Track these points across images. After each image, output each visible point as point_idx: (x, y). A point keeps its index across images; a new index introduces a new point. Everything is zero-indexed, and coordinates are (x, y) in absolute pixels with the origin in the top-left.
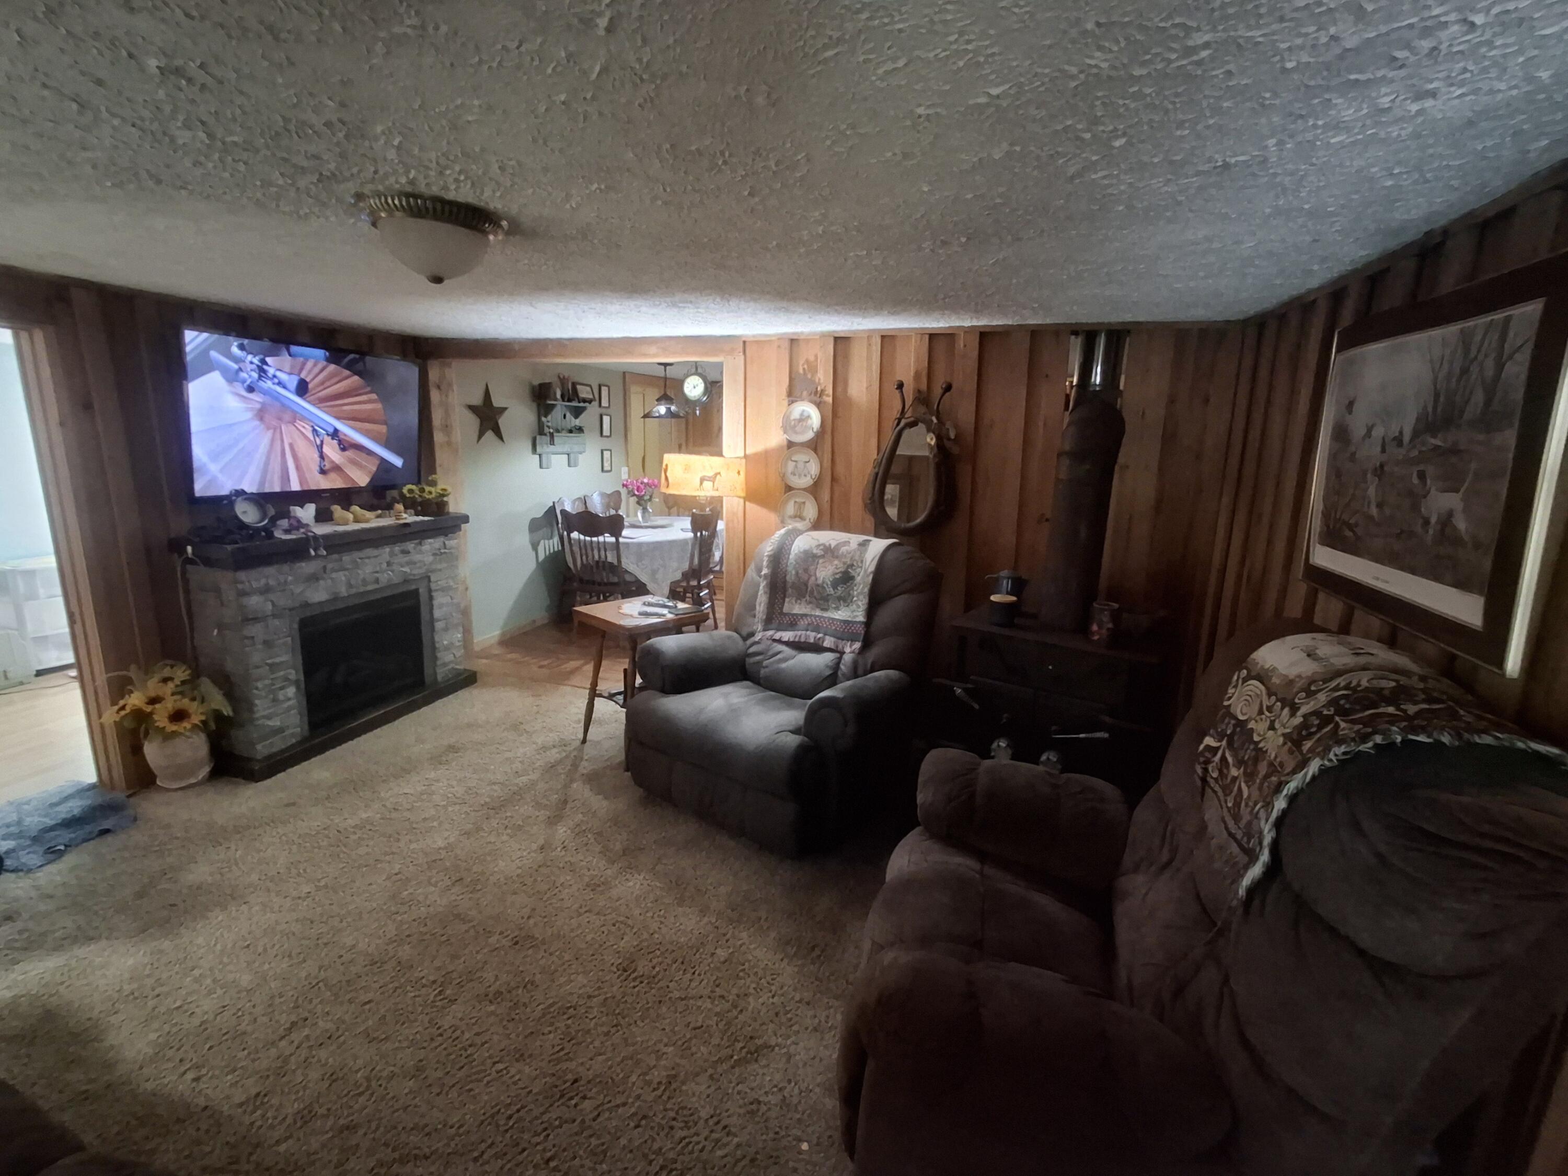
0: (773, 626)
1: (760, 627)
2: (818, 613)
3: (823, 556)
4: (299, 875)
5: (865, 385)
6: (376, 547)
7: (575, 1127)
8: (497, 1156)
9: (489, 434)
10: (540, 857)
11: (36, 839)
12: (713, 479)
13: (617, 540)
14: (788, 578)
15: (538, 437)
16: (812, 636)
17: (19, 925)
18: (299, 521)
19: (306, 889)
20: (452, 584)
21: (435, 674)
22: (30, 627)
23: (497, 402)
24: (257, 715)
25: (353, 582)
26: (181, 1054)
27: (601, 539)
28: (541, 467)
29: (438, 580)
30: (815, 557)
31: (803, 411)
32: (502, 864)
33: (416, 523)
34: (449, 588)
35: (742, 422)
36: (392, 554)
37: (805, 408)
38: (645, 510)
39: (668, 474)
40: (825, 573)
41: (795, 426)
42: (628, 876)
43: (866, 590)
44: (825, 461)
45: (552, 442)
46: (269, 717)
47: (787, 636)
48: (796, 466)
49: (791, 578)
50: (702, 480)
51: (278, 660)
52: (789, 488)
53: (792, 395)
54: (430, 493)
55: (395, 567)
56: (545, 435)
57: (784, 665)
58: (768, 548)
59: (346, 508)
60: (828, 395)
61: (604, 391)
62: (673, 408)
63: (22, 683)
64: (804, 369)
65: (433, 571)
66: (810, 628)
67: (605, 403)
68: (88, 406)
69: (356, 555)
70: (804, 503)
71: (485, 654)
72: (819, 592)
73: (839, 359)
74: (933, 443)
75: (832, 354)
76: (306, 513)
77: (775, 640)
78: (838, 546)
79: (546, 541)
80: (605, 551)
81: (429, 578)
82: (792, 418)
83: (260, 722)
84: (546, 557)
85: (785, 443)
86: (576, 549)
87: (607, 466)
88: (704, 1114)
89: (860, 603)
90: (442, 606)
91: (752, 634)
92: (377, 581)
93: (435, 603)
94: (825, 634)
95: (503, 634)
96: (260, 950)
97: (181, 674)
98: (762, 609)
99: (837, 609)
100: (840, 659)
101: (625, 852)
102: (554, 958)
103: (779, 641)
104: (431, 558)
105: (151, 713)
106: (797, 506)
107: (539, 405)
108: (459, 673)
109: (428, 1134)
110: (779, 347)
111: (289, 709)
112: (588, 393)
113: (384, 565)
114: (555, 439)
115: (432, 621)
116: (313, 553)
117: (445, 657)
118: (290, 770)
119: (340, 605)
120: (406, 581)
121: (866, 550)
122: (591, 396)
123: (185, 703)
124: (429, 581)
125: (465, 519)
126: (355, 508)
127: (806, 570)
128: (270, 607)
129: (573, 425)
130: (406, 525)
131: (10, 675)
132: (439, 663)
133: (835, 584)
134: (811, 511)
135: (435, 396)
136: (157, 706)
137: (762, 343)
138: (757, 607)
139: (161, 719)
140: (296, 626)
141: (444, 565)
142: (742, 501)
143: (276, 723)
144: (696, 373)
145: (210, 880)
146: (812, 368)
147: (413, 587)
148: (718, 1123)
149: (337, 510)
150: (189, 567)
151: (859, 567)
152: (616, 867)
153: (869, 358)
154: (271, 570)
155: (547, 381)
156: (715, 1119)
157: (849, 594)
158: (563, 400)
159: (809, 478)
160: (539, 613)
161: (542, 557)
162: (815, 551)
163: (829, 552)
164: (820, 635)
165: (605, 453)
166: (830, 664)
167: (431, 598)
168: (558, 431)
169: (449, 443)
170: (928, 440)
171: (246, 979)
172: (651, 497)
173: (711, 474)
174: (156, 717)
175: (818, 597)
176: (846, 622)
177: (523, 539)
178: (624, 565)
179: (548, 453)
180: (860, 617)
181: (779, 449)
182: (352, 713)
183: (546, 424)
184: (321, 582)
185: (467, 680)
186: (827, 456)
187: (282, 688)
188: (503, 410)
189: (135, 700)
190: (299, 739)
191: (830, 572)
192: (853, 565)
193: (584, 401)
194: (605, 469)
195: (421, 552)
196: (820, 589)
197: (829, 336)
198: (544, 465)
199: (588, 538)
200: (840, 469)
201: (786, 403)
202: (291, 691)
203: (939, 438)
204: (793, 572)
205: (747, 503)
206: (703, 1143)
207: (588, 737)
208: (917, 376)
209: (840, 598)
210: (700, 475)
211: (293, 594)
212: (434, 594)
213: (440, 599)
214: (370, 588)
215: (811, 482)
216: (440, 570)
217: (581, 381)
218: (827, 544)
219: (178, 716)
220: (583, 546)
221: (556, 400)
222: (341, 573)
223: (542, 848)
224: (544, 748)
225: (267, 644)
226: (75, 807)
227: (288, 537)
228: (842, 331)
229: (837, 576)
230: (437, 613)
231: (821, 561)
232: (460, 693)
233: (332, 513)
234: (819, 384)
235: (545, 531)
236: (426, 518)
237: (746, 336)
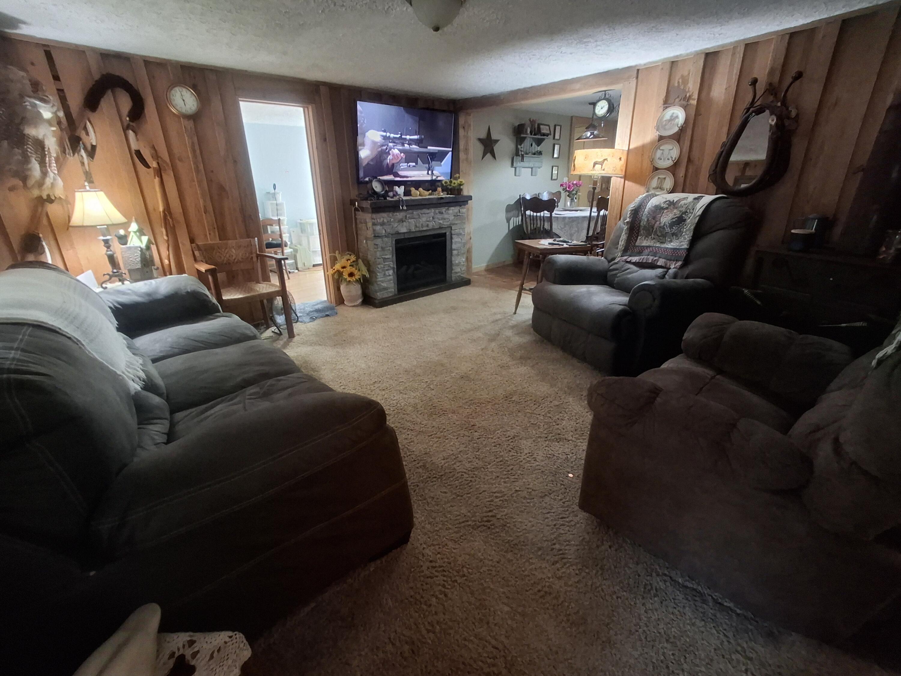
0: (628, 253)
1: (619, 254)
2: (658, 245)
3: (667, 208)
4: (386, 339)
5: (725, 87)
6: (428, 209)
7: (470, 438)
8: (437, 438)
9: (489, 155)
10: (481, 353)
11: (308, 314)
12: (601, 163)
13: (551, 214)
14: (641, 224)
15: (515, 157)
16: (651, 259)
17: (301, 337)
18: (397, 193)
19: (387, 344)
20: (461, 232)
21: (451, 277)
22: (311, 248)
23: (494, 137)
24: (378, 280)
25: (418, 225)
26: (340, 381)
27: (542, 214)
28: (515, 175)
29: (456, 229)
30: (663, 209)
31: (673, 113)
32: (463, 351)
33: (446, 198)
34: (461, 234)
35: (629, 126)
36: (435, 213)
37: (675, 111)
38: (572, 200)
39: (575, 163)
40: (666, 219)
41: (665, 125)
42: (520, 366)
43: (692, 227)
44: (685, 148)
45: (522, 160)
46: (382, 282)
47: (635, 259)
48: (663, 153)
49: (643, 223)
50: (595, 164)
51: (386, 257)
52: (656, 169)
53: (667, 103)
54: (455, 183)
55: (436, 220)
56: (519, 156)
57: (629, 276)
58: (632, 206)
59: (417, 189)
60: (694, 100)
61: (558, 128)
62: (596, 132)
63: (309, 269)
64: (679, 82)
65: (454, 224)
66: (650, 254)
67: (557, 137)
68: (325, 140)
69: (419, 211)
70: (665, 178)
71: (477, 274)
72: (661, 232)
73: (707, 70)
74: (773, 123)
75: (702, 67)
76: (400, 190)
77: (627, 262)
78: (679, 201)
79: (515, 219)
80: (544, 221)
81: (451, 227)
82: (665, 119)
83: (379, 283)
84: (514, 228)
85: (657, 138)
86: (528, 220)
87: (554, 177)
88: (526, 451)
89: (686, 237)
90: (456, 243)
91: (614, 259)
92: (428, 226)
93: (453, 241)
94: (660, 257)
95: (487, 266)
96: (369, 358)
97: (353, 258)
98: (623, 243)
99: (671, 241)
100: (667, 272)
101: (521, 358)
102: (477, 386)
103: (630, 262)
104: (453, 217)
105: (343, 272)
106: (660, 180)
107: (517, 138)
108: (463, 278)
109: (414, 424)
110: (662, 69)
111: (390, 280)
112: (546, 130)
113: (431, 218)
114: (525, 158)
115: (451, 249)
116: (401, 208)
117: (457, 269)
118: (389, 306)
119: (412, 236)
120: (440, 228)
121: (698, 202)
122: (548, 132)
123: (353, 270)
124: (451, 229)
125: (470, 198)
126: (421, 189)
127: (654, 218)
128: (384, 232)
129: (536, 150)
130: (442, 198)
131: (306, 264)
132: (453, 272)
133: (672, 225)
134: (669, 183)
135: (461, 132)
136: (345, 269)
137: (649, 69)
138: (620, 243)
139: (346, 276)
140: (394, 242)
141: (459, 222)
142: (623, 180)
143: (384, 285)
144: (604, 99)
145: (357, 335)
146: (685, 80)
147: (444, 232)
148: (532, 456)
149: (413, 189)
150: (357, 212)
151: (690, 213)
152: (514, 362)
153: (732, 65)
154: (385, 215)
155: (523, 123)
156: (530, 454)
157: (680, 231)
158: (531, 134)
159: (670, 161)
160: (508, 257)
161: (511, 227)
162: (662, 205)
163: (672, 204)
164: (657, 258)
165: (554, 168)
166: (659, 275)
167: (451, 238)
168: (527, 154)
169: (467, 159)
170: (770, 121)
171: (363, 366)
172: (577, 192)
173: (600, 160)
174: (344, 274)
175: (659, 234)
176: (674, 249)
177: (502, 216)
178: (554, 231)
179: (520, 167)
180: (685, 245)
181: (652, 143)
182: (414, 288)
183: (520, 149)
184: (404, 223)
185: (466, 282)
186: (687, 143)
187: (387, 270)
188: (496, 141)
189: (338, 267)
190: (393, 294)
191: (670, 218)
192: (687, 212)
193: (544, 135)
194: (553, 178)
195: (448, 214)
196: (662, 229)
197: (702, 53)
198: (517, 174)
199: (535, 214)
200: (696, 153)
201: (661, 110)
202: (391, 272)
203: (780, 118)
204: (646, 220)
205: (626, 182)
206: (522, 459)
207: (517, 312)
208: (772, 72)
209: (673, 234)
210: (594, 161)
211: (393, 227)
212: (453, 236)
213: (455, 239)
214: (425, 229)
215: (672, 163)
216: (457, 224)
217: (543, 123)
218: (672, 200)
219: (351, 275)
220: (532, 218)
221: (527, 134)
222: (412, 220)
223: (482, 349)
224: (495, 314)
225: (383, 249)
226: (319, 306)
227: (392, 199)
228: (712, 47)
229: (674, 220)
230: (454, 246)
231: (665, 211)
232: (462, 288)
233: (410, 191)
234: (689, 91)
235: (515, 212)
236: (451, 196)
237: (640, 65)
